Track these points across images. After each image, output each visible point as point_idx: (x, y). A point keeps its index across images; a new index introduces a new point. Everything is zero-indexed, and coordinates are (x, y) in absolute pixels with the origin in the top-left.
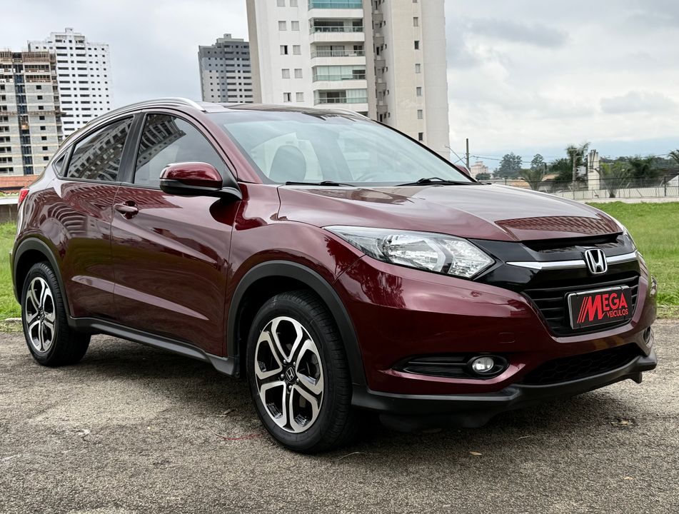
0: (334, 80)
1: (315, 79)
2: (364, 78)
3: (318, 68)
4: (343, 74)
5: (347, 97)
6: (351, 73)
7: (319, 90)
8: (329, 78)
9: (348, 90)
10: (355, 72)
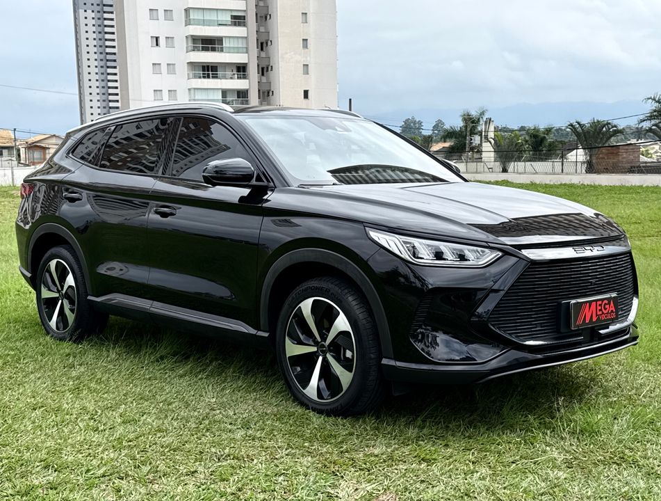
0: (209, 26)
1: (188, 22)
2: (244, 26)
3: (191, 11)
4: (219, 19)
5: (224, 45)
6: (229, 19)
7: (192, 36)
8: (204, 23)
9: (225, 37)
10: (234, 17)
